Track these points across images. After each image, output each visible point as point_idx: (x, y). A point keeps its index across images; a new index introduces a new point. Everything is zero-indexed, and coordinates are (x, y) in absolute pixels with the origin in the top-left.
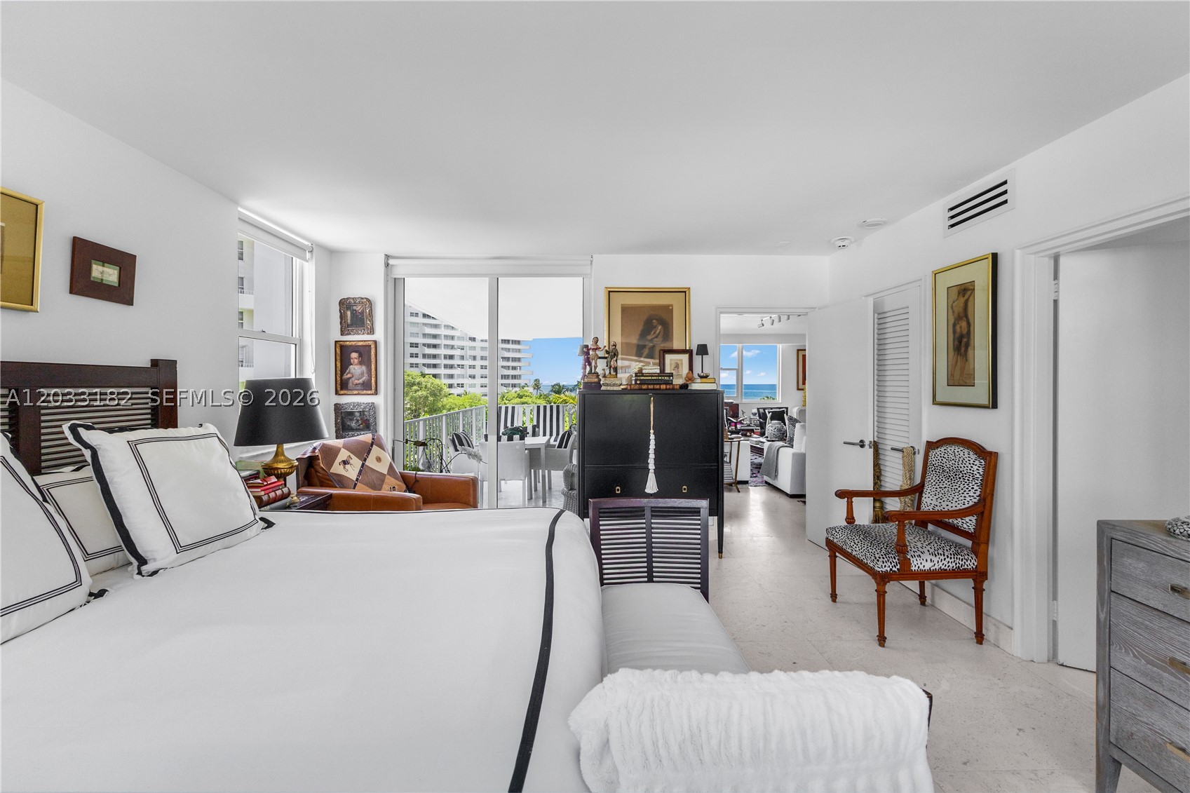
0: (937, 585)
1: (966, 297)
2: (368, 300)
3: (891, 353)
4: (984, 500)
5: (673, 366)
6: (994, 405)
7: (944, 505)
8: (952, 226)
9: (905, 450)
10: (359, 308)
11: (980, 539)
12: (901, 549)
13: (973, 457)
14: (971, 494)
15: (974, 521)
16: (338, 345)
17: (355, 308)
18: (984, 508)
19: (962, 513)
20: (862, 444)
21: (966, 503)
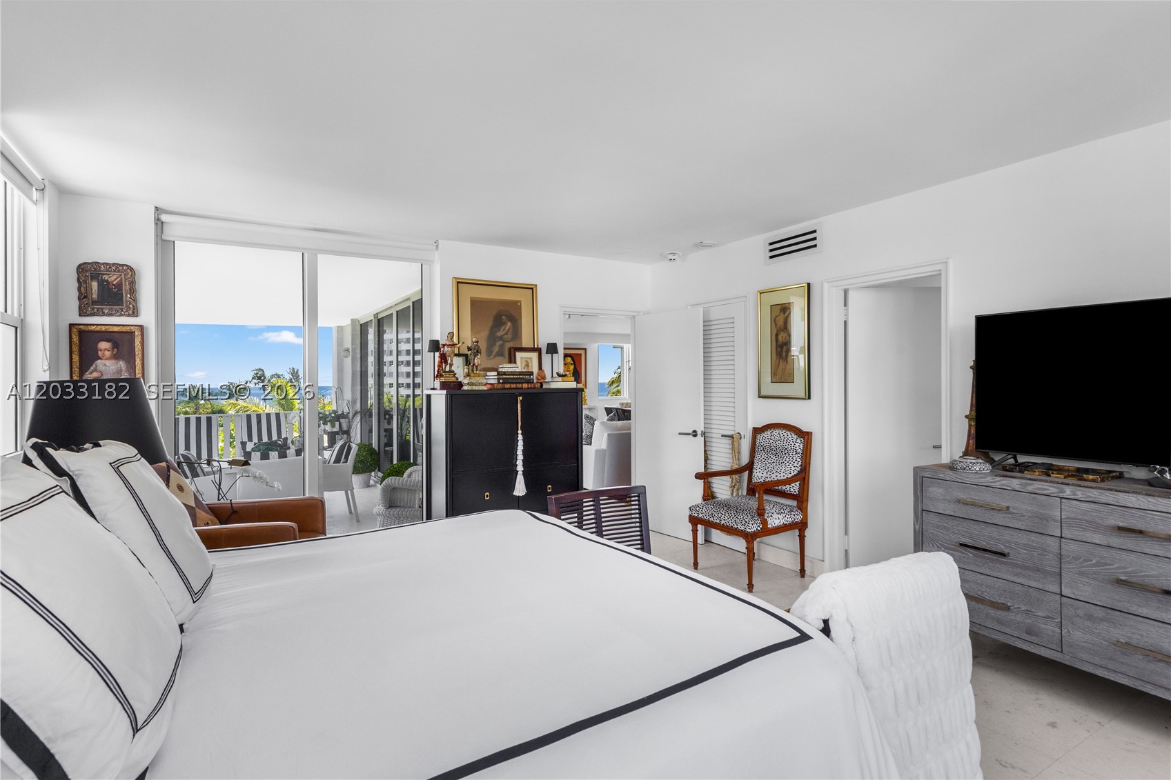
0: (761, 542)
1: (786, 314)
2: (131, 269)
3: (716, 356)
4: (805, 468)
5: (524, 364)
6: (809, 398)
7: (774, 476)
8: (771, 257)
9: (734, 436)
10: (113, 278)
11: (801, 500)
12: (761, 512)
13: (795, 437)
14: (795, 465)
15: (798, 485)
16: (74, 330)
17: (106, 277)
18: (803, 476)
19: (788, 481)
20: (695, 434)
21: (792, 472)
